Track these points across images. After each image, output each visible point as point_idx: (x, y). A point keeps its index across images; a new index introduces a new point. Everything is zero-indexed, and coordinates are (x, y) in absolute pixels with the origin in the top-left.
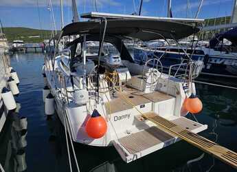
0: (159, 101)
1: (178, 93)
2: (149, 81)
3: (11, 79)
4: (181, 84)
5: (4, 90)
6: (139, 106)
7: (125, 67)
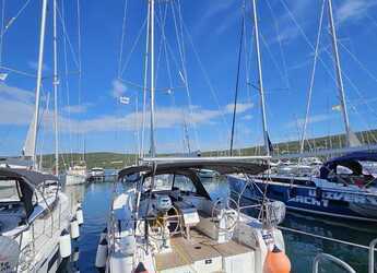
0: (231, 254)
1: (257, 244)
2: (222, 225)
3: (75, 219)
4: (259, 231)
5: (63, 233)
6: (204, 261)
7: (193, 207)
